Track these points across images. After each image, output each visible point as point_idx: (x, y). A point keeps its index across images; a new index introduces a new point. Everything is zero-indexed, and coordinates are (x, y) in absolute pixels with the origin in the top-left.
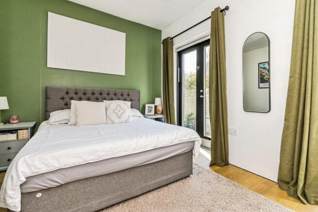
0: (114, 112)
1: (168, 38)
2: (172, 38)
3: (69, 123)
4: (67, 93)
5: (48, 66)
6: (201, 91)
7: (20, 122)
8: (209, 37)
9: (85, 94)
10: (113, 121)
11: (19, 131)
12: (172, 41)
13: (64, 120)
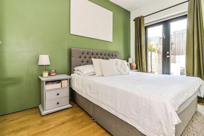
0: (121, 67)
1: (141, 16)
2: (143, 17)
3: (96, 75)
4: (83, 53)
5: (71, 33)
6: (168, 53)
7: (56, 74)
8: (187, 13)
9: (92, 54)
10: (122, 73)
11: (62, 81)
12: (144, 19)
13: (91, 72)
